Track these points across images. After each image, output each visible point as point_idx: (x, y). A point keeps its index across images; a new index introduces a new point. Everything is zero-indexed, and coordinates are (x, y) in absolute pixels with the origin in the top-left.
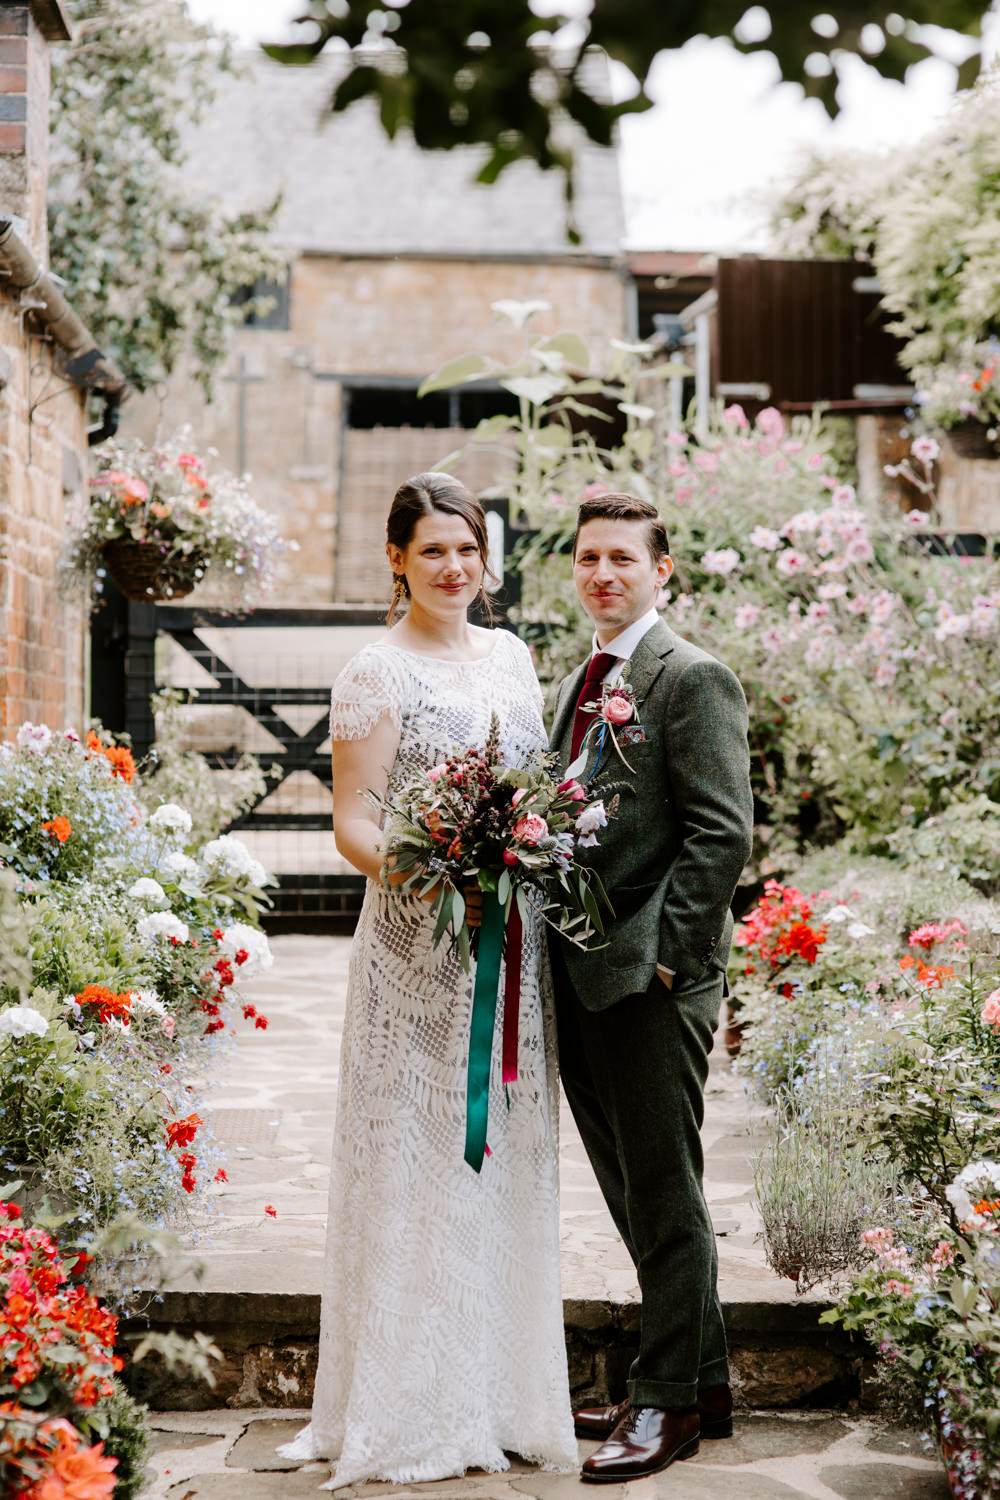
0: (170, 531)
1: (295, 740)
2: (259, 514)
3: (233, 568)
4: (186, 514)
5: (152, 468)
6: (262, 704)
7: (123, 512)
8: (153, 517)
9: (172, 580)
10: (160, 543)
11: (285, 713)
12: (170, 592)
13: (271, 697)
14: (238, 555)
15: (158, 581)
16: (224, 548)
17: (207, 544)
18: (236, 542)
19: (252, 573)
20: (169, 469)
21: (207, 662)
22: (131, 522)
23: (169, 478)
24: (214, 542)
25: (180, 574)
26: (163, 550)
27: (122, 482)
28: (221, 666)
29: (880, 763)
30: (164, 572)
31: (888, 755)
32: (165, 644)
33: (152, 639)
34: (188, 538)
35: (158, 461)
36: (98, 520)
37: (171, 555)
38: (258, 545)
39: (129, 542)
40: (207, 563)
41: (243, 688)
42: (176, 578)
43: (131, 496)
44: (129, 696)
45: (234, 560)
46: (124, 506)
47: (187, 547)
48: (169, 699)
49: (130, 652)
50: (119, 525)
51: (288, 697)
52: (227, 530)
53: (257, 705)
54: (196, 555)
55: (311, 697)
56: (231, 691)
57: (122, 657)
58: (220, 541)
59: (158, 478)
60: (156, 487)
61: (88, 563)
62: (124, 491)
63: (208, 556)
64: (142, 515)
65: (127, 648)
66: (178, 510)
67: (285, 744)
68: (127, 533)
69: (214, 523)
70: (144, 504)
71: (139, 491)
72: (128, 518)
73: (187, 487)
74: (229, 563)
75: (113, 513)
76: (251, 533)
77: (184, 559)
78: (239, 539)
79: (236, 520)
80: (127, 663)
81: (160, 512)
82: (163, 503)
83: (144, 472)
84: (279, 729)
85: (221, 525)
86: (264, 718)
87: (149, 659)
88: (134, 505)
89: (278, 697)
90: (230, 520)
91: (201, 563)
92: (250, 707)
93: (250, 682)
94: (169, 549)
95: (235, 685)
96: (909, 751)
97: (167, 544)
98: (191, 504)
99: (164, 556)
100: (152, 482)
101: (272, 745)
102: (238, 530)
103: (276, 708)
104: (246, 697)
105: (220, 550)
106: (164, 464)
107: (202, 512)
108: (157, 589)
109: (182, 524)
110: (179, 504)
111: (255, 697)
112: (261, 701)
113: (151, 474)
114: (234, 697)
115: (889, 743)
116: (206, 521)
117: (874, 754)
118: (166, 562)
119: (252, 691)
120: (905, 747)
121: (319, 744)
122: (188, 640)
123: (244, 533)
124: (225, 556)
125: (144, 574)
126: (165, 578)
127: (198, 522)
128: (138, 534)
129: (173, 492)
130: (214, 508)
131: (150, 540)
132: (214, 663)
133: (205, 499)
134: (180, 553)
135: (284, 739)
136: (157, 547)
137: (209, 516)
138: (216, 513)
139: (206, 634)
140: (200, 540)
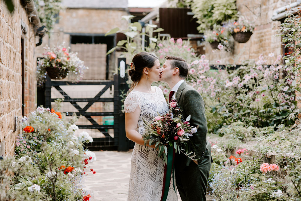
0: (61, 65)
1: (81, 110)
2: (80, 61)
3: (75, 73)
4: (64, 61)
5: (57, 51)
6: (74, 102)
7: (51, 61)
8: (57, 61)
9: (61, 75)
10: (59, 67)
11: (79, 104)
12: (61, 78)
13: (76, 100)
14: (76, 70)
15: (59, 76)
16: (73, 68)
17: (69, 68)
18: (75, 67)
19: (79, 74)
20: (60, 51)
21: (62, 93)
22: (52, 63)
23: (60, 54)
24: (70, 67)
25: (63, 74)
26: (59, 69)
27: (50, 54)
28: (65, 94)
29: (213, 113)
30: (59, 73)
31: (214, 112)
32: (53, 89)
33: (50, 88)
34: (65, 66)
35: (58, 50)
36: (45, 62)
37: (61, 70)
38: (80, 68)
39: (52, 67)
40: (69, 72)
41: (70, 98)
42: (62, 75)
43: (52, 57)
44: (46, 100)
45: (75, 71)
46: (51, 59)
47: (65, 68)
48: (58, 101)
49: (46, 91)
50: (50, 63)
51: (80, 100)
52: (74, 64)
53: (73, 102)
54: (67, 70)
55: (84, 100)
56: (67, 99)
57: (44, 92)
58: (72, 67)
59: (58, 53)
60: (57, 55)
61: (43, 72)
62: (50, 56)
63: (69, 70)
64: (55, 61)
65: (45, 90)
66: (63, 60)
67: (79, 110)
68: (52, 65)
69: (70, 63)
70: (55, 59)
71: (54, 56)
72: (52, 62)
73: (64, 55)
74: (74, 72)
75: (48, 61)
76: (79, 65)
77: (64, 71)
78: (76, 66)
79: (75, 62)
80: (45, 93)
81: (59, 61)
82: (59, 59)
83: (55, 52)
84: (78, 107)
85: (72, 63)
86: (74, 105)
87: (50, 92)
88: (53, 59)
89: (77, 100)
90: (74, 62)
91: (68, 72)
92: (71, 102)
93: (72, 97)
94: (61, 69)
95: (68, 98)
96: (219, 111)
97: (61, 68)
98: (66, 59)
99: (60, 70)
100: (56, 54)
101: (76, 111)
102: (76, 64)
103: (77, 103)
104: (71, 100)
105: (72, 69)
106: (59, 50)
107: (68, 61)
108: (58, 77)
109: (64, 63)
110: (63, 59)
111: (73, 100)
112: (74, 101)
113: (56, 52)
114: (68, 100)
115: (215, 109)
116: (69, 63)
117: (211, 112)
118: (60, 71)
119: (72, 99)
120: (218, 110)
121: (86, 110)
122: (58, 88)
123: (77, 65)
124: (73, 70)
125: (55, 74)
126: (60, 75)
127: (67, 63)
128: (54, 65)
129: (61, 56)
130: (70, 60)
131: (56, 67)
132: (64, 93)
133: (69, 58)
134: (63, 70)
135: (79, 109)
136: (58, 68)
137: (69, 62)
138: (71, 61)
139: (61, 87)
140: (67, 67)
